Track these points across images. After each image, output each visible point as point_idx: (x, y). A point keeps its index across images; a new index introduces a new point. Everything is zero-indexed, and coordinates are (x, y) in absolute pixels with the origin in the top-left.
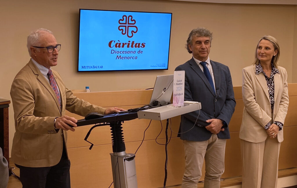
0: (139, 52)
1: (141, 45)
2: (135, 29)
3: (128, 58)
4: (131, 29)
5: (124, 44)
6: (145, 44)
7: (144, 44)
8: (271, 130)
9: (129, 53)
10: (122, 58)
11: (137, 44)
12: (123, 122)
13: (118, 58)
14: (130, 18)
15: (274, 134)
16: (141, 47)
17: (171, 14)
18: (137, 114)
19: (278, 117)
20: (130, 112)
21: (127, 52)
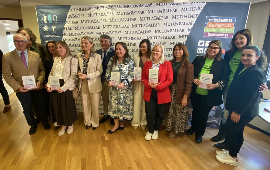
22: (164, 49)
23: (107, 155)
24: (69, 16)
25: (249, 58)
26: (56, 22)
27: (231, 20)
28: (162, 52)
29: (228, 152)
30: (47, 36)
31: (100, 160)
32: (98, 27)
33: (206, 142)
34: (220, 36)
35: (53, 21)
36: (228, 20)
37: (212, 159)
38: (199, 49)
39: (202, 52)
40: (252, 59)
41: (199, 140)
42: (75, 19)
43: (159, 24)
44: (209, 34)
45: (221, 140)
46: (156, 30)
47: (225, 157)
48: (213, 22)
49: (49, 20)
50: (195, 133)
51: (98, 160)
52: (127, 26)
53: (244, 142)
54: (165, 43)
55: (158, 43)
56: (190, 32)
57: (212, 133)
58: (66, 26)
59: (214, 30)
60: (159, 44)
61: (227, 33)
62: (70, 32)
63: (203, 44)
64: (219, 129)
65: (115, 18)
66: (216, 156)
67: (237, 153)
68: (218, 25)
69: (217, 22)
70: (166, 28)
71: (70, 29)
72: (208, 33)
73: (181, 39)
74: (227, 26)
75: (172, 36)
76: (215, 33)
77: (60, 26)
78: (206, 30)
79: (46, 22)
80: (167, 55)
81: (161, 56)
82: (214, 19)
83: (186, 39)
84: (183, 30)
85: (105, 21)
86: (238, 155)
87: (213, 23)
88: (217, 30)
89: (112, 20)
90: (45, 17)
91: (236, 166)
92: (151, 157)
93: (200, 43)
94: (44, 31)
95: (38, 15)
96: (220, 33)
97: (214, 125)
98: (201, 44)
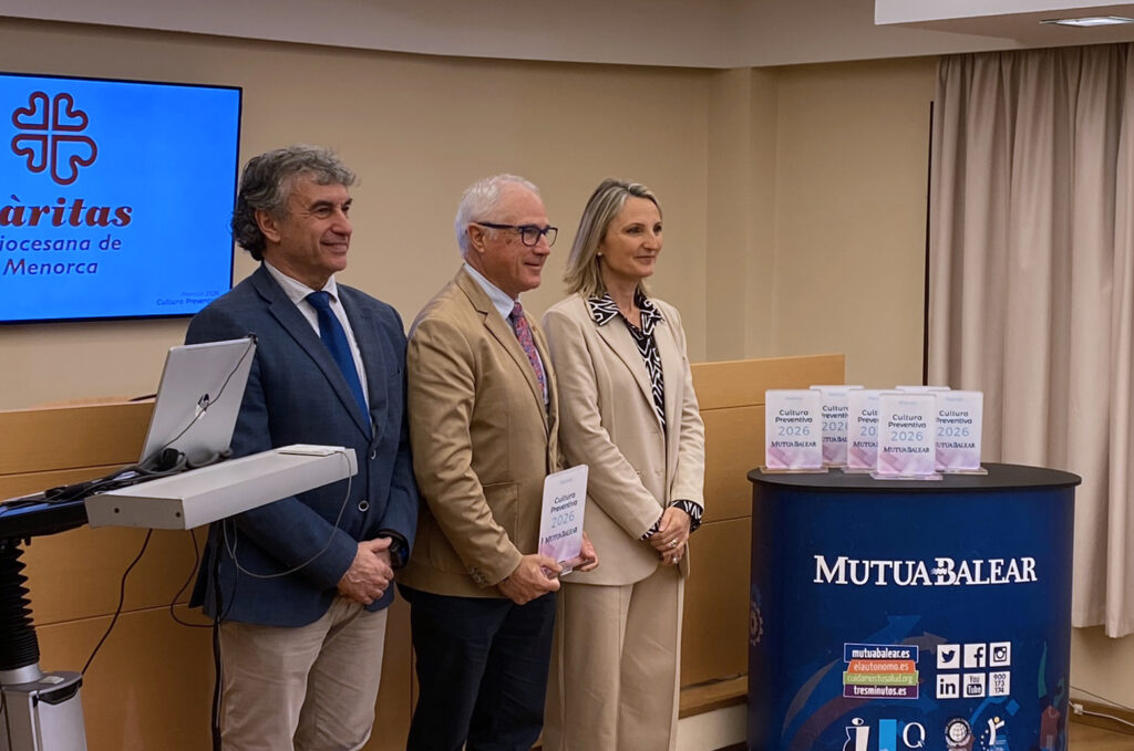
0: (104, 245)
1: (111, 216)
2: (84, 151)
3: (60, 268)
4: (66, 149)
5: (36, 213)
6: (130, 210)
7: (125, 210)
8: (670, 528)
9: (61, 248)
10: (30, 268)
11: (93, 210)
12: (28, 543)
13: (15, 270)
14: (63, 103)
15: (677, 543)
16: (114, 221)
17: (238, 92)
18: (83, 507)
19: (683, 483)
20: (55, 499)
21: (51, 244)
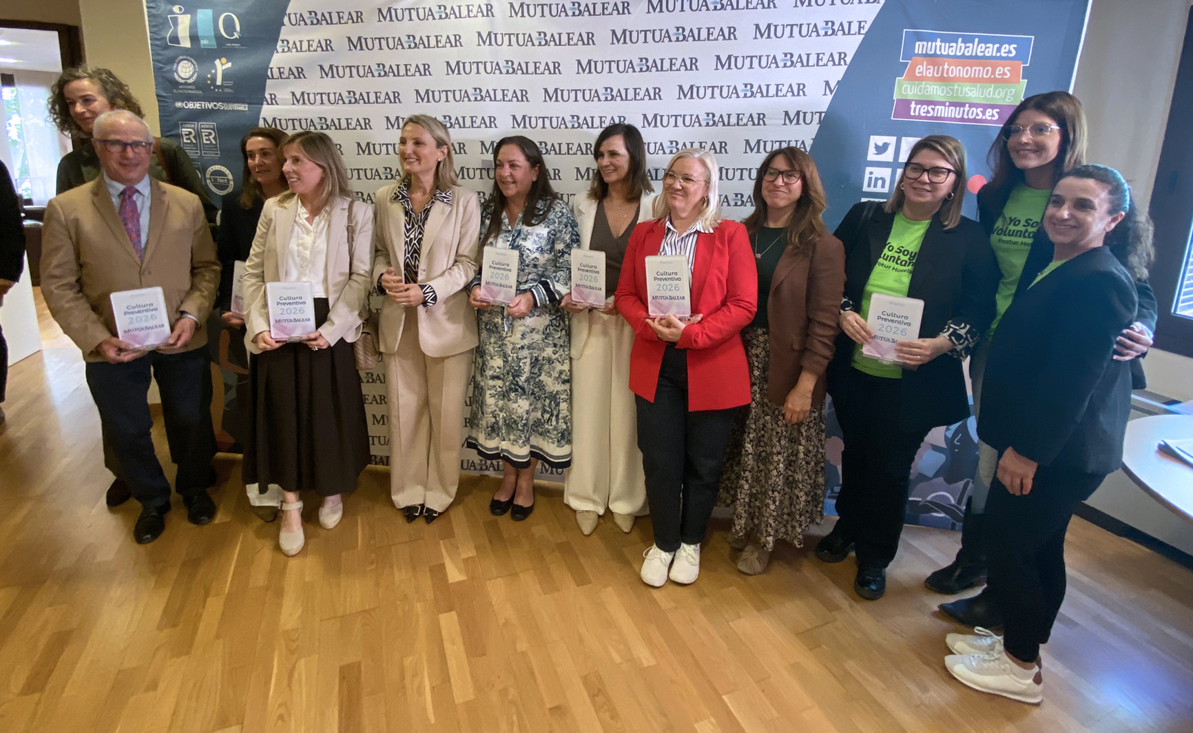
22: (717, 169)
23: (455, 651)
24: (293, 17)
25: (1080, 215)
26: (235, 41)
27: (1009, 49)
28: (708, 182)
29: (999, 640)
30: (191, 105)
31: (426, 674)
32: (425, 70)
33: (905, 591)
34: (962, 119)
35: (218, 37)
36: (999, 50)
37: (930, 671)
38: (871, 173)
39: (883, 186)
40: (1090, 219)
41: (873, 587)
42: (320, 33)
43: (694, 62)
44: (915, 110)
45: (971, 586)
46: (681, 87)
47: (985, 665)
48: (935, 55)
49: (200, 33)
50: (853, 554)
51: (415, 675)
52: (556, 68)
53: (1069, 590)
54: (723, 145)
55: (689, 146)
56: (830, 97)
57: (933, 554)
58: (279, 59)
59: (935, 91)
60: (696, 150)
61: (993, 107)
62: (298, 87)
63: (891, 150)
64: (959, 536)
65: (500, 29)
66: (949, 660)
67: (1041, 646)
68: (956, 71)
69: (948, 56)
70: (726, 78)
71: (299, 73)
72: (913, 105)
73: (792, 127)
74: (993, 73)
75: (751, 116)
76: (943, 104)
77: (249, 62)
78: (904, 89)
79: (186, 44)
80: (731, 197)
81: (705, 201)
82: (938, 43)
83: (814, 128)
84: (801, 88)
85: (456, 41)
86: (1043, 651)
87: (933, 58)
88: (952, 90)
89: (489, 38)
90: (184, 22)
91: (1037, 705)
92: (653, 662)
93: (877, 147)
94: (175, 84)
95: (154, 11)
96: (962, 105)
97: (942, 515)
98: (881, 149)
